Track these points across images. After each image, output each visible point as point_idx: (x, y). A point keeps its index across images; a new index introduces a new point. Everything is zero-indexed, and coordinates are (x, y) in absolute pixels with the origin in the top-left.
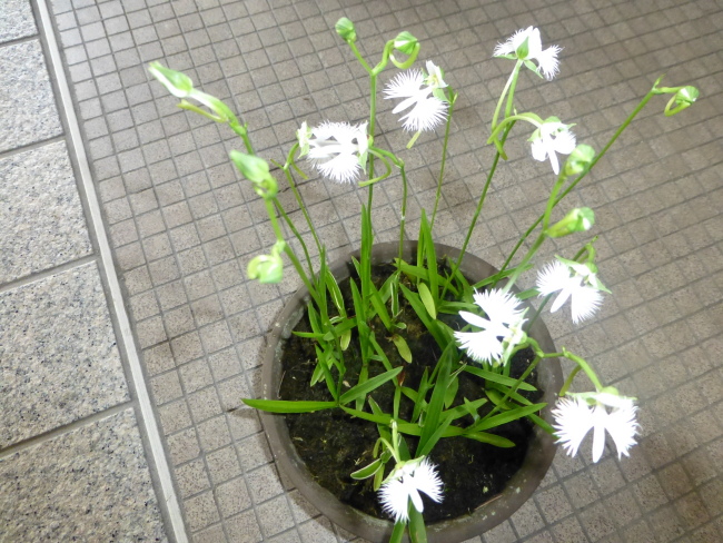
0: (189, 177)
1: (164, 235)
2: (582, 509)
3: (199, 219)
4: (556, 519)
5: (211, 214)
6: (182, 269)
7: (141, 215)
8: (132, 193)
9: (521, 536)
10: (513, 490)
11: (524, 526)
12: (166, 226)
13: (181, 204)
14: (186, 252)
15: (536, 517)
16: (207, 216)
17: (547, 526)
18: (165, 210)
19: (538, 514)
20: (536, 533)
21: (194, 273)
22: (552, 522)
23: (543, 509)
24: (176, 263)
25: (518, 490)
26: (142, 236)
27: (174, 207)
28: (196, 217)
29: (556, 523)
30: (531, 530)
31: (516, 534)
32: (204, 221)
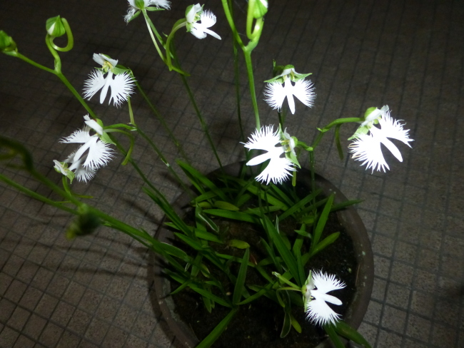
0: (35, 279)
1: (49, 325)
2: (397, 234)
3: (62, 296)
4: (391, 251)
5: (67, 286)
6: (78, 332)
7: (24, 328)
8: (7, 321)
9: (387, 277)
10: (362, 255)
11: (382, 271)
12: (45, 319)
13: (44, 298)
14: (72, 321)
15: (383, 261)
16: (65, 290)
17: (392, 260)
18: (37, 310)
19: (382, 259)
20: (390, 268)
21: (87, 328)
22: (391, 255)
23: (381, 253)
24: (71, 333)
25: (364, 253)
26: (36, 339)
27: (41, 303)
28: (59, 296)
29: (393, 253)
30: (387, 269)
31: (383, 279)
32: (66, 294)
